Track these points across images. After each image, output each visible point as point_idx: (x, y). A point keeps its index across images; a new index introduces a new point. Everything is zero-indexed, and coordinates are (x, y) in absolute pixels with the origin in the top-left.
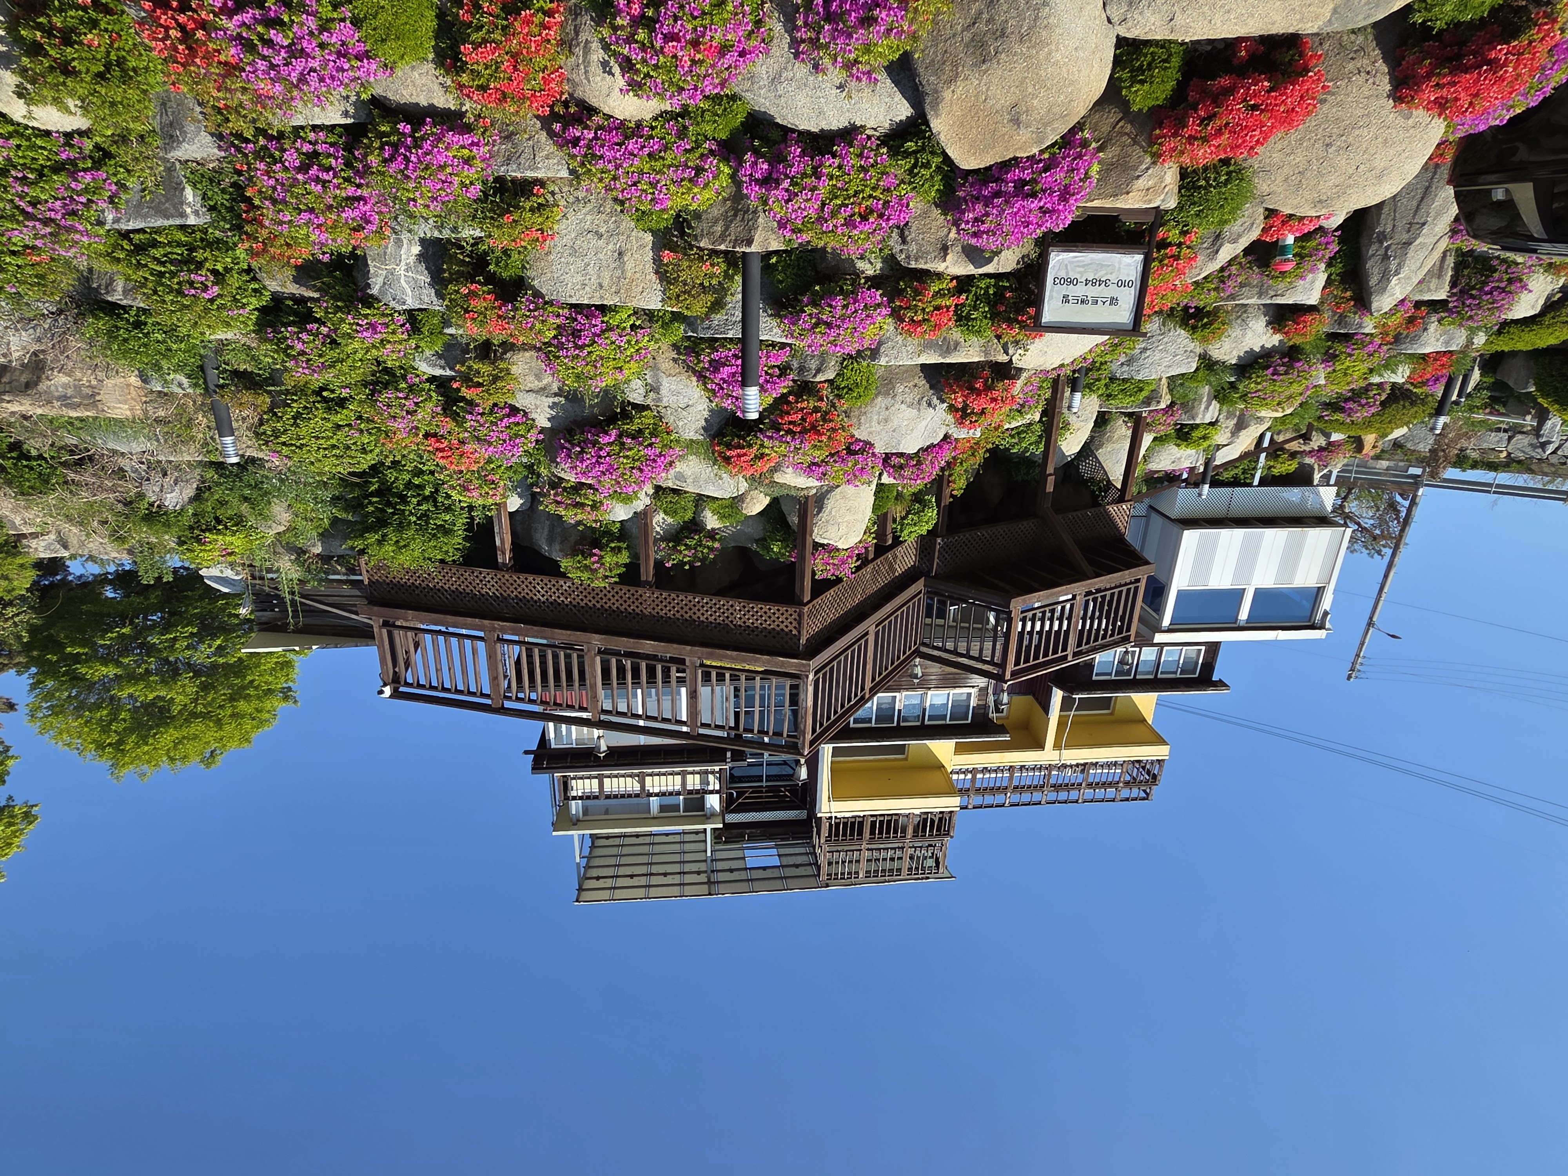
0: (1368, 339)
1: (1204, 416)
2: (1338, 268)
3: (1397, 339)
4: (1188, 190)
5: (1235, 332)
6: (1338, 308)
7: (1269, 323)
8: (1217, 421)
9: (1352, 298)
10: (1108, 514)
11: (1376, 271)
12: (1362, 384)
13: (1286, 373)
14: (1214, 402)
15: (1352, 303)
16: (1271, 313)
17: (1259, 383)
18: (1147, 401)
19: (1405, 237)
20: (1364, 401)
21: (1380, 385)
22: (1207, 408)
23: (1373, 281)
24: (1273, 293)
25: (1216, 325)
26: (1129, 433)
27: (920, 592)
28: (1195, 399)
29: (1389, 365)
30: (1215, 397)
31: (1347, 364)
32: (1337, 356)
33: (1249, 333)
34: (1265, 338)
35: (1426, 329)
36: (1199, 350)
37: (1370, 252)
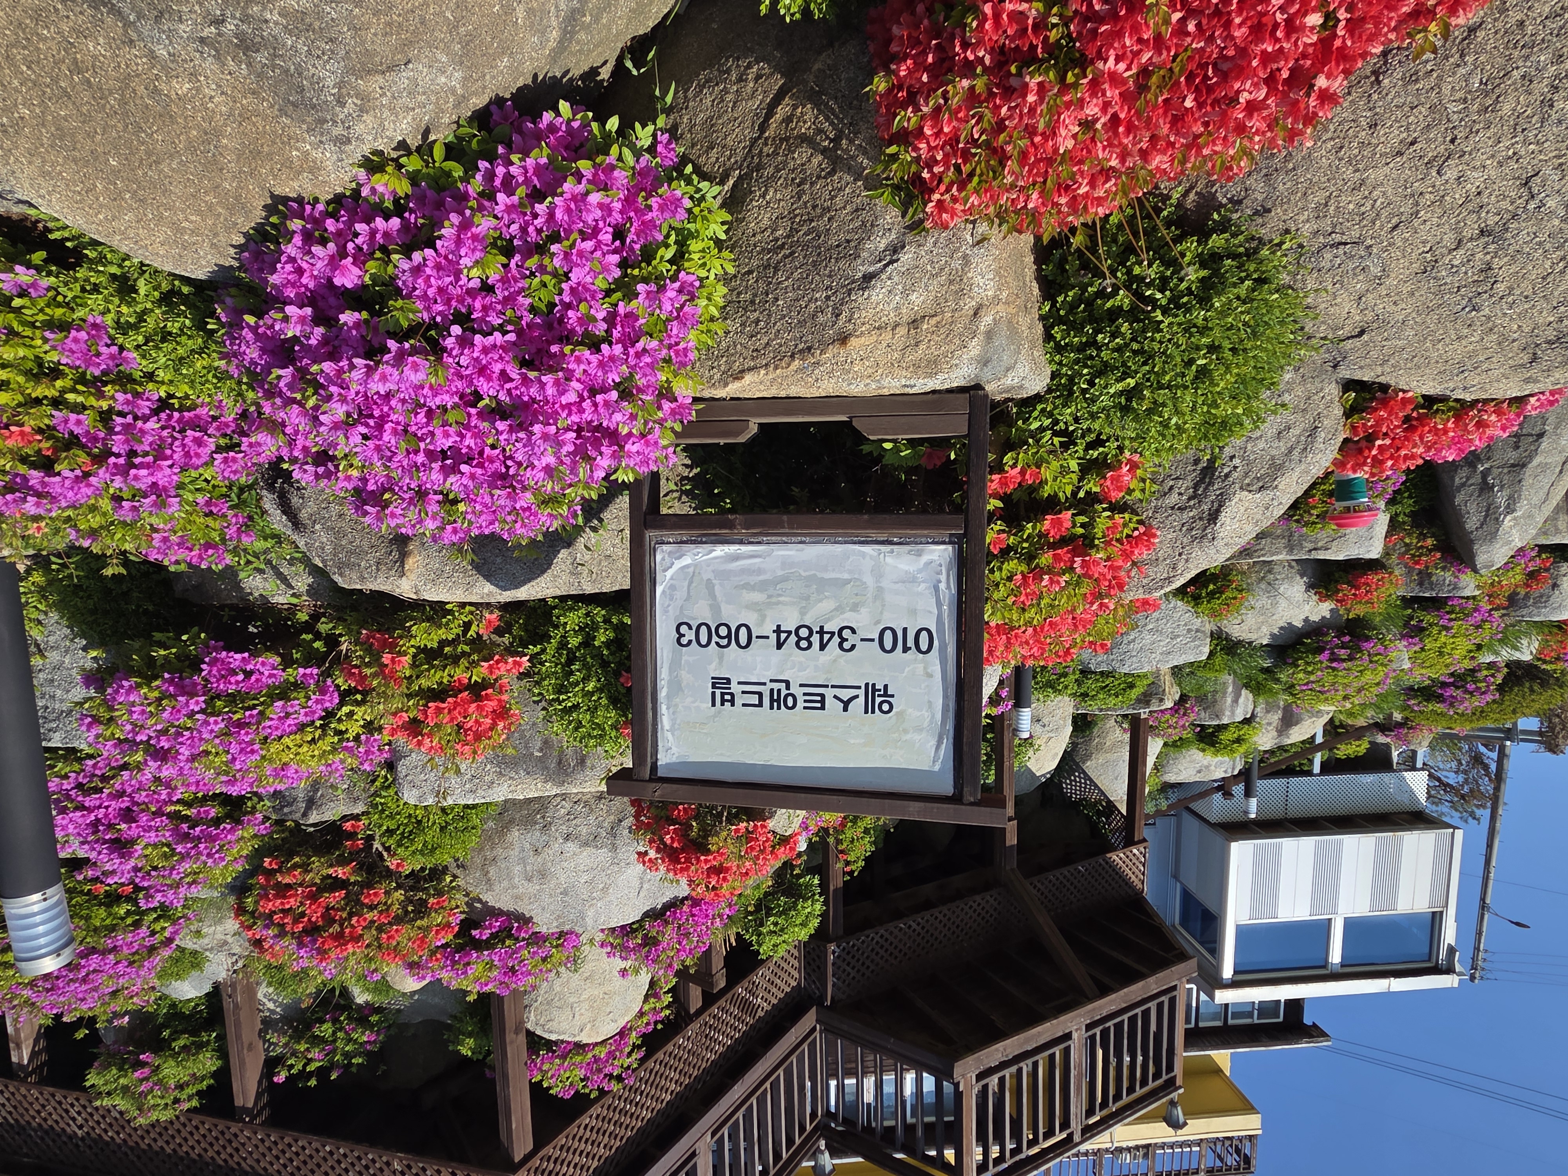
0: (1471, 605)
1: (1233, 713)
2: (1407, 505)
3: (1513, 601)
4: (1075, 327)
5: (1260, 600)
6: (1417, 563)
7: (1310, 587)
8: (1253, 716)
9: (1436, 548)
10: (1110, 865)
11: (1472, 507)
12: (1467, 664)
13: (1351, 658)
14: (1244, 692)
15: (1438, 555)
16: (1309, 572)
17: (1311, 673)
18: (1145, 699)
19: (1512, 456)
20: (1471, 687)
21: (1491, 665)
22: (1236, 701)
23: (1472, 523)
24: (1310, 546)
25: (1229, 594)
26: (1127, 737)
27: (814, 1030)
28: (1215, 692)
29: (1506, 639)
30: (1247, 686)
31: (1443, 639)
32: (1423, 629)
33: (1283, 603)
34: (1307, 607)
35: (1555, 586)
36: (1208, 627)
37: (1457, 481)
